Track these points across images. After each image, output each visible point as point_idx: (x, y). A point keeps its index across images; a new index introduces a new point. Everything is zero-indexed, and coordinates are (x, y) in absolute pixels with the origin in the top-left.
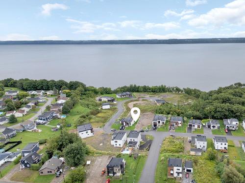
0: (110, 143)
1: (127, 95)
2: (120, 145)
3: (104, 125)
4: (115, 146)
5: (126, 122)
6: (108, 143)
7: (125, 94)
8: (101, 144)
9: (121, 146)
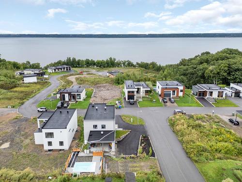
0: (33, 140)
1: (64, 69)
2: (61, 143)
3: (22, 104)
4: (47, 147)
5: (70, 94)
6: (28, 141)
7: (60, 67)
8: (6, 145)
9: (66, 147)
